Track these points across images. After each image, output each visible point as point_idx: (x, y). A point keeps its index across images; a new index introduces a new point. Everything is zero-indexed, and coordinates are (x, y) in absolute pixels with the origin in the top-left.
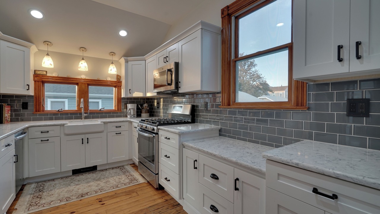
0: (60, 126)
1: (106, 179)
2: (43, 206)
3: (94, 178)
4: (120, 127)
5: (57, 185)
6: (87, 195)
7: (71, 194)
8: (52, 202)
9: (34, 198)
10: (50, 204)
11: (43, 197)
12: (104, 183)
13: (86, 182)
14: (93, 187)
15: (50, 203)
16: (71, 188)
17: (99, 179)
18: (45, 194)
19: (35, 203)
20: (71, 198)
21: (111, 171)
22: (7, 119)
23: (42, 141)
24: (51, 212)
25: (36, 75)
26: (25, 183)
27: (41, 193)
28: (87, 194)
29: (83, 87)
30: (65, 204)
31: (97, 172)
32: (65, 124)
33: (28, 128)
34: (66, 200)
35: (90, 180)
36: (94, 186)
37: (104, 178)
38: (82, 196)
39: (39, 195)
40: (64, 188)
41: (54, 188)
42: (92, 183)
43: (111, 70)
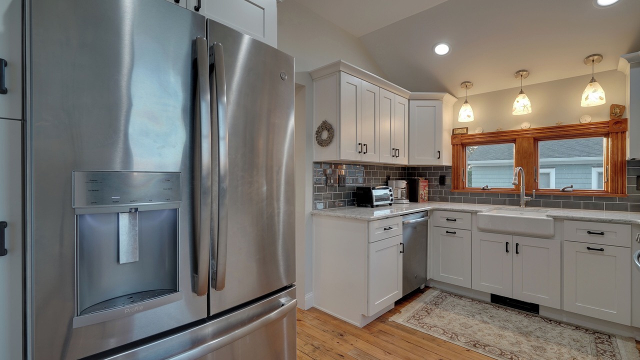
0: (470, 214)
1: (542, 341)
2: (422, 327)
3: (520, 326)
4: (602, 234)
5: (459, 307)
6: (484, 349)
7: (463, 332)
8: (435, 327)
9: (424, 309)
10: (430, 329)
11: (431, 314)
12: (531, 348)
13: (502, 325)
14: (504, 342)
15: (431, 327)
16: (471, 321)
17: (527, 334)
18: (437, 311)
19: (419, 317)
20: (459, 338)
21: (568, 332)
22: (423, 197)
23: (447, 232)
24: (423, 340)
25: (454, 136)
26: (430, 286)
27: (434, 307)
28: (485, 346)
29: (525, 144)
30: (445, 342)
31: (537, 318)
32: (479, 211)
33: (432, 210)
34: (450, 336)
35: (511, 326)
36: (507, 340)
37: (538, 337)
38: (475, 346)
39: (431, 309)
40: (463, 317)
41: (452, 309)
42: (507, 333)
43: (587, 98)
